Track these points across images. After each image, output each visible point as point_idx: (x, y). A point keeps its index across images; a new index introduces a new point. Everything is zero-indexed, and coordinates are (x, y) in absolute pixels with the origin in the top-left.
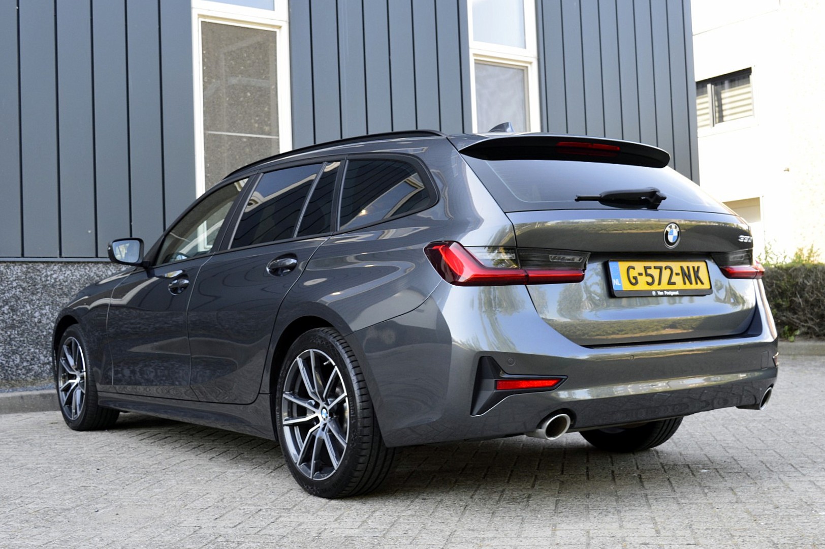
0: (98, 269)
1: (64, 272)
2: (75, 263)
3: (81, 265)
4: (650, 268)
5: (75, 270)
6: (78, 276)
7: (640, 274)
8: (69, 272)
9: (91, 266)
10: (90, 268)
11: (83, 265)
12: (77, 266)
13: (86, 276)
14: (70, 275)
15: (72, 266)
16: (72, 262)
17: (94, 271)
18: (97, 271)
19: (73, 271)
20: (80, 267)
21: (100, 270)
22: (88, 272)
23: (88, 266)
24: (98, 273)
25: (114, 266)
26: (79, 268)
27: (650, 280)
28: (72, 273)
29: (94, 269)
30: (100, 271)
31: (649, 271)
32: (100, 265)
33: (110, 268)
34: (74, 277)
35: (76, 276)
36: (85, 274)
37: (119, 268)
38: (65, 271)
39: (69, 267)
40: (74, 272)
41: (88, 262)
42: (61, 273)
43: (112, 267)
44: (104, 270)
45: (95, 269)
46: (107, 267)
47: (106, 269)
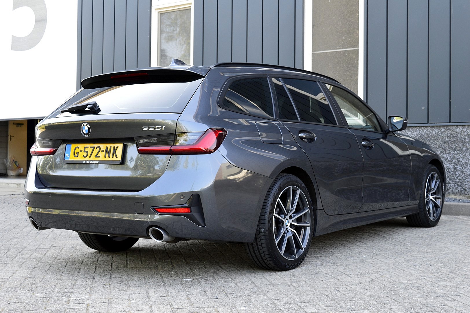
0: (427, 130)
1: (407, 133)
2: (414, 127)
3: (417, 128)
4: (88, 147)
5: (413, 131)
6: (415, 135)
7: (81, 151)
8: (410, 133)
9: (423, 129)
10: (423, 130)
11: (419, 128)
12: (415, 129)
13: (419, 135)
14: (411, 134)
15: (412, 129)
16: (412, 127)
17: (424, 132)
18: (426, 132)
19: (412, 132)
20: (417, 129)
21: (428, 131)
22: (421, 132)
23: (422, 129)
24: (427, 133)
25: (437, 128)
26: (416, 130)
27: (85, 154)
28: (412, 133)
29: (425, 131)
30: (428, 132)
31: (86, 150)
32: (429, 128)
33: (435, 130)
34: (413, 136)
35: (414, 135)
36: (419, 133)
37: (440, 130)
38: (408, 132)
39: (410, 130)
40: (413, 132)
41: (421, 127)
43: (436, 129)
44: (431, 131)
45: (425, 130)
46: (432, 129)
47: (432, 131)
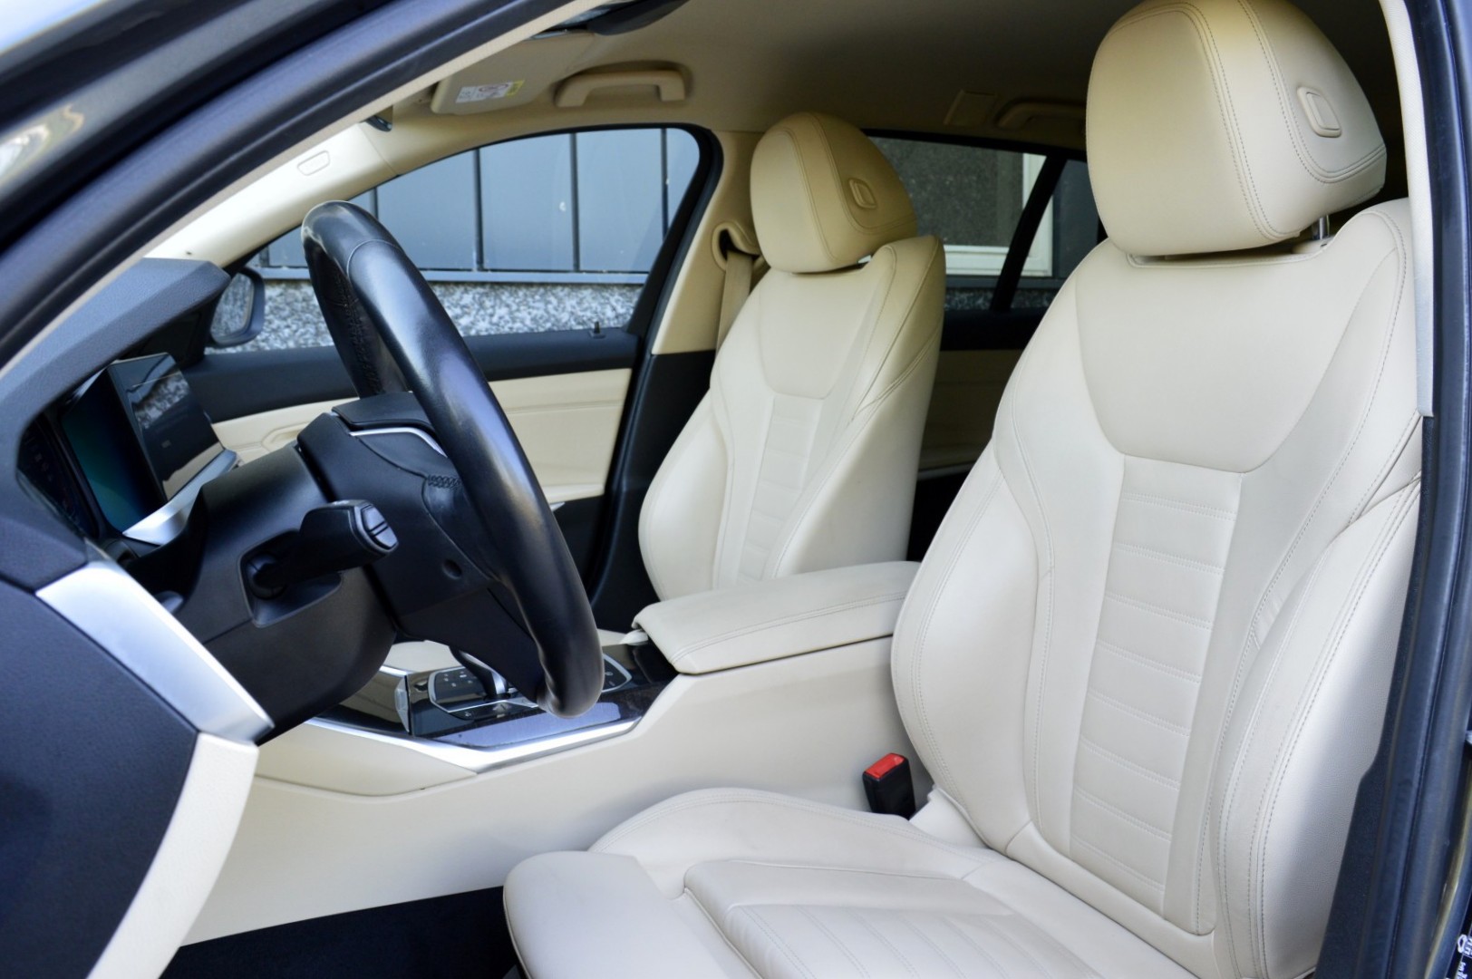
0: (580, 303)
1: (490, 311)
2: (519, 285)
3: (536, 293)
5: (518, 304)
6: (528, 322)
8: (502, 311)
9: (561, 294)
10: (560, 301)
11: (542, 290)
12: (526, 295)
13: (547, 321)
14: (507, 318)
15: (511, 295)
16: (511, 284)
17: (569, 309)
18: (578, 309)
19: (514, 307)
20: (533, 297)
21: (586, 305)
22: (553, 312)
23: (553, 294)
24: (581, 314)
25: (621, 295)
26: (530, 300)
28: (511, 313)
29: (570, 303)
30: (585, 310)
32: (587, 293)
33: (613, 300)
34: (518, 325)
35: (522, 322)
36: (545, 315)
38: (493, 307)
39: (504, 298)
40: (518, 310)
41: (555, 285)
42: (482, 312)
43: (617, 297)
44: (594, 305)
45: (573, 302)
46: (603, 297)
47: (601, 304)
